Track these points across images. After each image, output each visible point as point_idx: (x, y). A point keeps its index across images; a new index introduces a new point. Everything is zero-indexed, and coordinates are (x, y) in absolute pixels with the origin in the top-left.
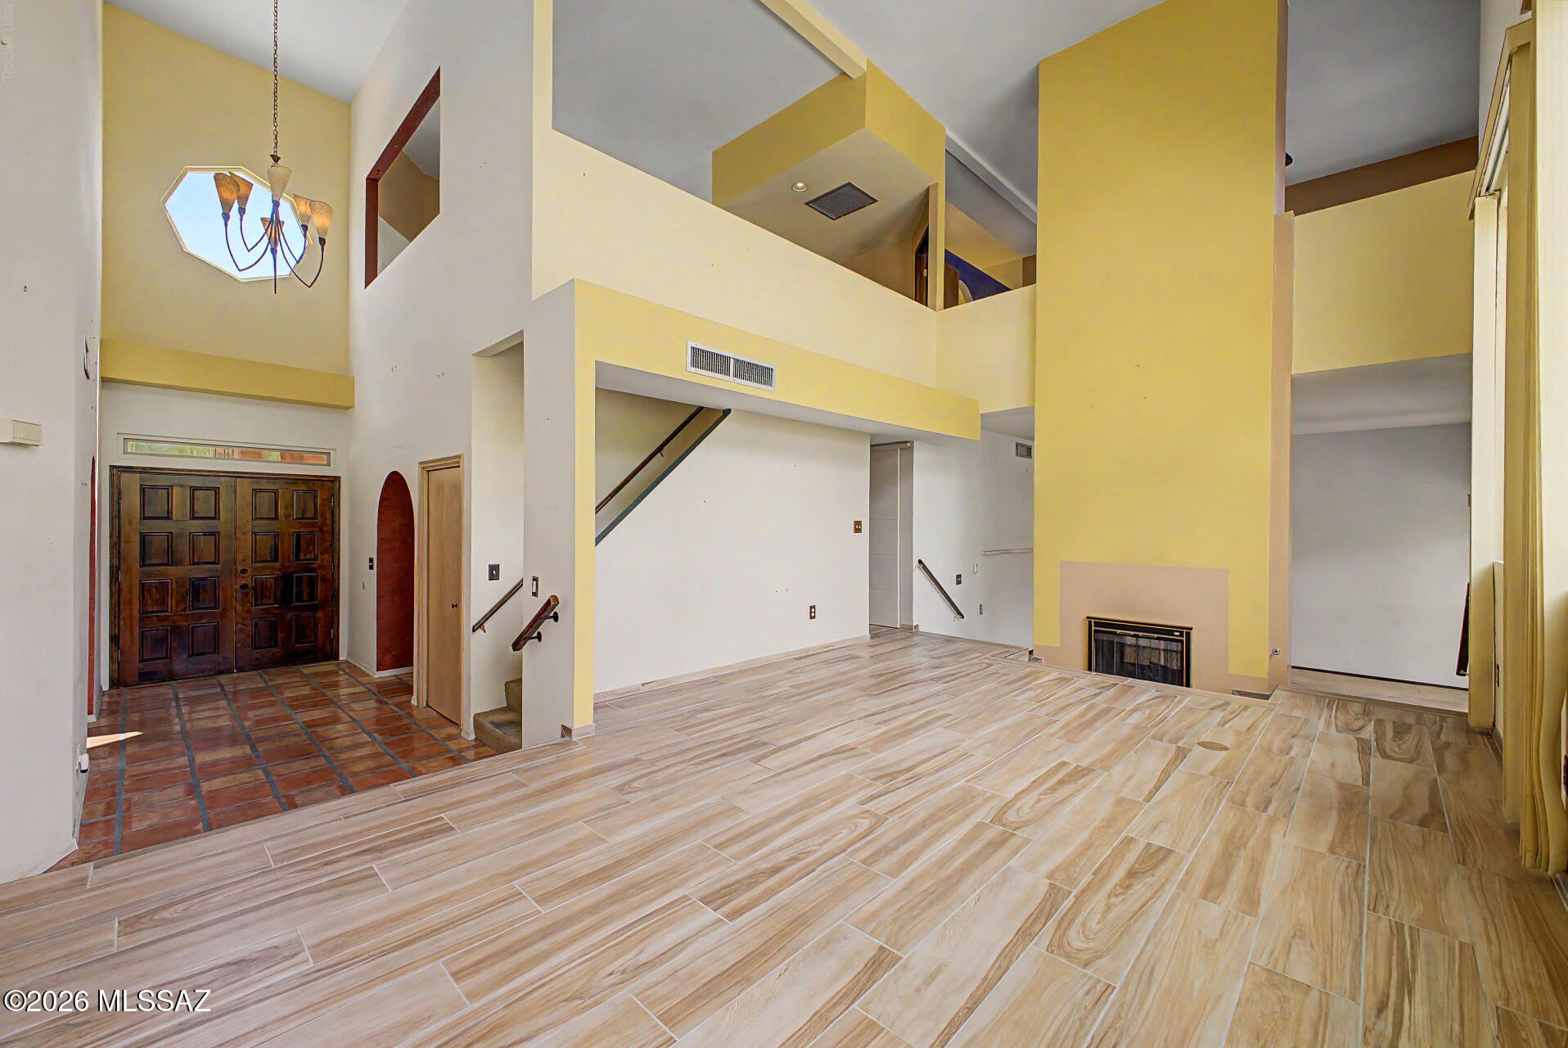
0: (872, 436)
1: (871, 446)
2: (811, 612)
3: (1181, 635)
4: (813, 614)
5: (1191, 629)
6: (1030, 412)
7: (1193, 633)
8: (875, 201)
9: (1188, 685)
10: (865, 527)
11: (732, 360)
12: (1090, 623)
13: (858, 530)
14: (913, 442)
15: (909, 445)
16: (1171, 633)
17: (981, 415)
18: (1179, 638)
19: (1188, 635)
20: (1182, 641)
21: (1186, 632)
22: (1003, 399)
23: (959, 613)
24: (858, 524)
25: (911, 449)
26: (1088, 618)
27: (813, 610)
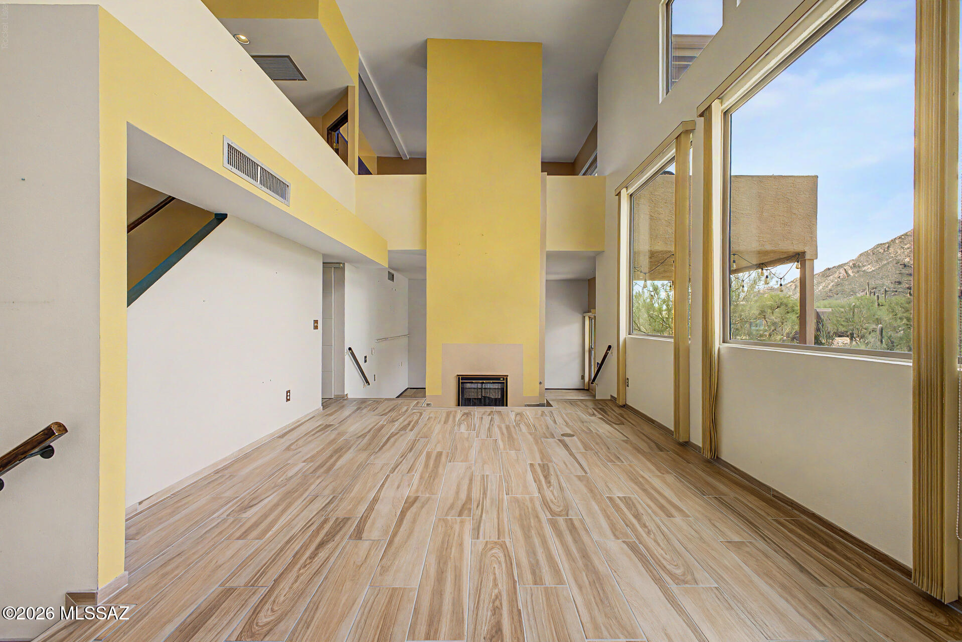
0: (324, 256)
1: (323, 263)
2: (287, 396)
3: (504, 380)
4: (288, 398)
5: (508, 376)
6: (423, 253)
7: (508, 377)
8: (305, 79)
9: (507, 406)
10: (320, 325)
11: (259, 168)
12: (459, 378)
13: (316, 328)
14: (344, 263)
15: (341, 265)
16: (499, 379)
17: (389, 251)
18: (501, 381)
19: (507, 378)
20: (504, 383)
21: (505, 378)
22: (406, 242)
23: (367, 382)
24: (316, 322)
25: (343, 269)
26: (458, 376)
27: (289, 394)
